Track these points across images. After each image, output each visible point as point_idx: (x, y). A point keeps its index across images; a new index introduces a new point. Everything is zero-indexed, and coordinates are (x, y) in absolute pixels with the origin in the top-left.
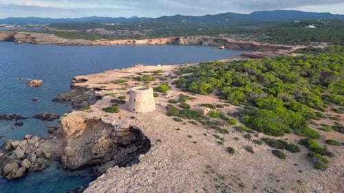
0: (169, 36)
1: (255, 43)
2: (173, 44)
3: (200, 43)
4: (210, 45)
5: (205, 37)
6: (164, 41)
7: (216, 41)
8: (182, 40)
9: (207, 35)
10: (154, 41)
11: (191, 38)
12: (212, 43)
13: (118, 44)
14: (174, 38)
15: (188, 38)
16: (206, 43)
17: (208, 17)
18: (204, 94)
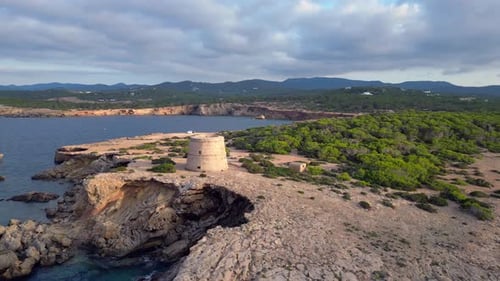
0: (182, 105)
1: (305, 111)
2: (190, 114)
3: (230, 113)
4: (243, 115)
5: (236, 104)
6: (177, 110)
7: (251, 109)
8: (203, 109)
9: (236, 101)
10: (161, 111)
11: (216, 107)
12: (246, 112)
13: (105, 115)
14: (191, 106)
15: (212, 106)
16: (238, 113)
17: (229, 84)
18: (283, 154)
